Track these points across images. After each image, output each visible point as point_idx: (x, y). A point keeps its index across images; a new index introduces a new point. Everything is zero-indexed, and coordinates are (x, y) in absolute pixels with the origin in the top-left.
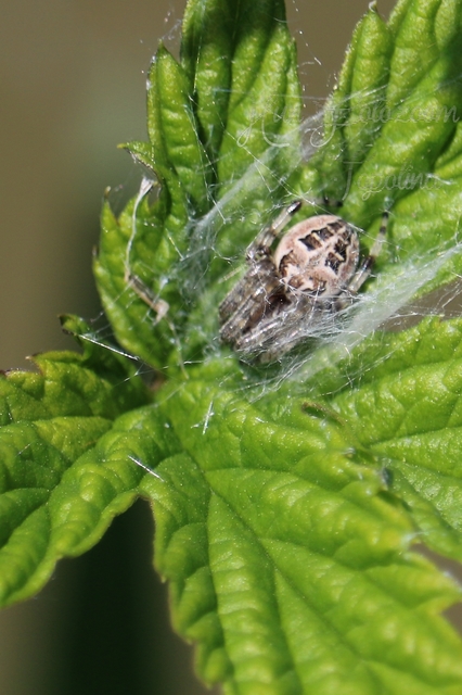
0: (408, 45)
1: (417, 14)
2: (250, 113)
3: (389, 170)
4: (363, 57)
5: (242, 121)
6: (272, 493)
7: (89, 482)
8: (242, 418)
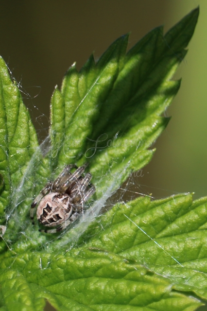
0: (70, 100)
1: (71, 85)
2: (20, 142)
3: (75, 151)
4: (57, 109)
5: (17, 146)
6: (92, 287)
7: (25, 299)
8: (64, 261)
